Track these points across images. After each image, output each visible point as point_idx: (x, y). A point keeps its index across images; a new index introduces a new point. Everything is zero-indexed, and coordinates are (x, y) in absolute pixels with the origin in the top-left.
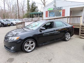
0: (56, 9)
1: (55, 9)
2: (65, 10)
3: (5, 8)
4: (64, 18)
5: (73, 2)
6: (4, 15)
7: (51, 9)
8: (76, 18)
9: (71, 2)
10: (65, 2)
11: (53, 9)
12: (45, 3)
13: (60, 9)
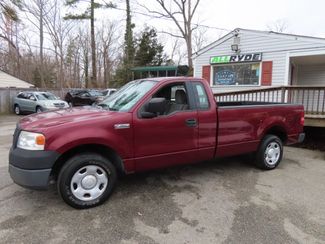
0: (240, 59)
1: (237, 60)
2: (271, 63)
3: (41, 48)
4: (271, 93)
5: (299, 39)
6: (36, 73)
7: (223, 60)
8: (311, 92)
9: (294, 38)
10: (272, 35)
11: (229, 58)
12: (190, 32)
13: (255, 58)
